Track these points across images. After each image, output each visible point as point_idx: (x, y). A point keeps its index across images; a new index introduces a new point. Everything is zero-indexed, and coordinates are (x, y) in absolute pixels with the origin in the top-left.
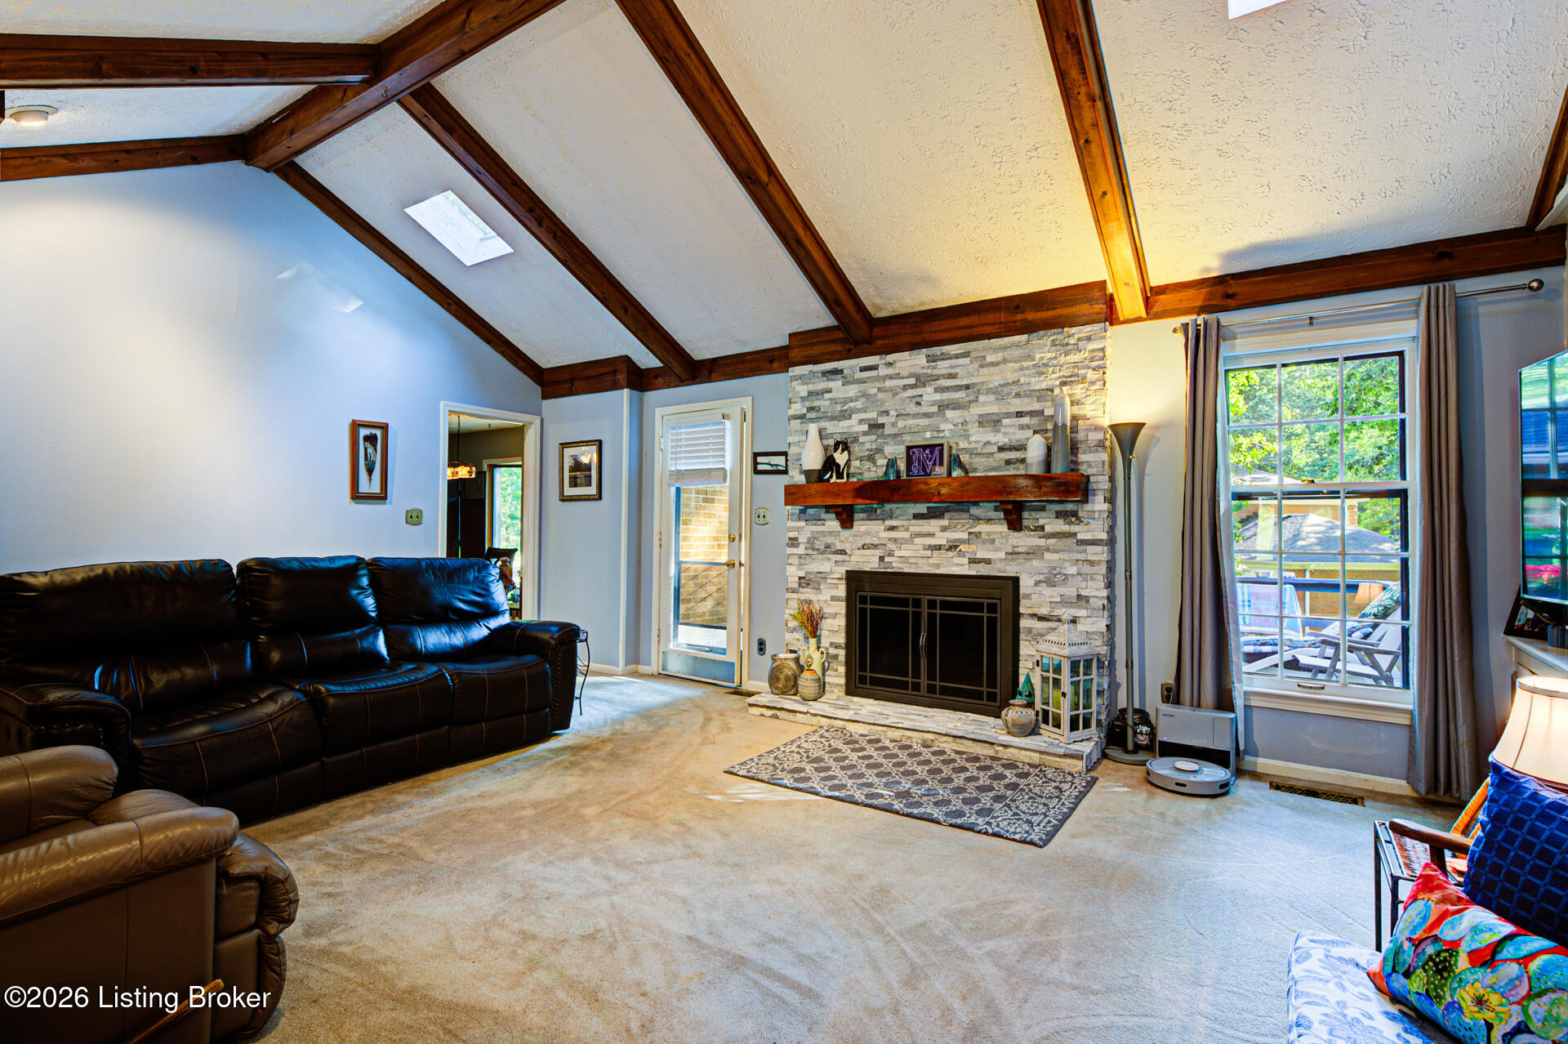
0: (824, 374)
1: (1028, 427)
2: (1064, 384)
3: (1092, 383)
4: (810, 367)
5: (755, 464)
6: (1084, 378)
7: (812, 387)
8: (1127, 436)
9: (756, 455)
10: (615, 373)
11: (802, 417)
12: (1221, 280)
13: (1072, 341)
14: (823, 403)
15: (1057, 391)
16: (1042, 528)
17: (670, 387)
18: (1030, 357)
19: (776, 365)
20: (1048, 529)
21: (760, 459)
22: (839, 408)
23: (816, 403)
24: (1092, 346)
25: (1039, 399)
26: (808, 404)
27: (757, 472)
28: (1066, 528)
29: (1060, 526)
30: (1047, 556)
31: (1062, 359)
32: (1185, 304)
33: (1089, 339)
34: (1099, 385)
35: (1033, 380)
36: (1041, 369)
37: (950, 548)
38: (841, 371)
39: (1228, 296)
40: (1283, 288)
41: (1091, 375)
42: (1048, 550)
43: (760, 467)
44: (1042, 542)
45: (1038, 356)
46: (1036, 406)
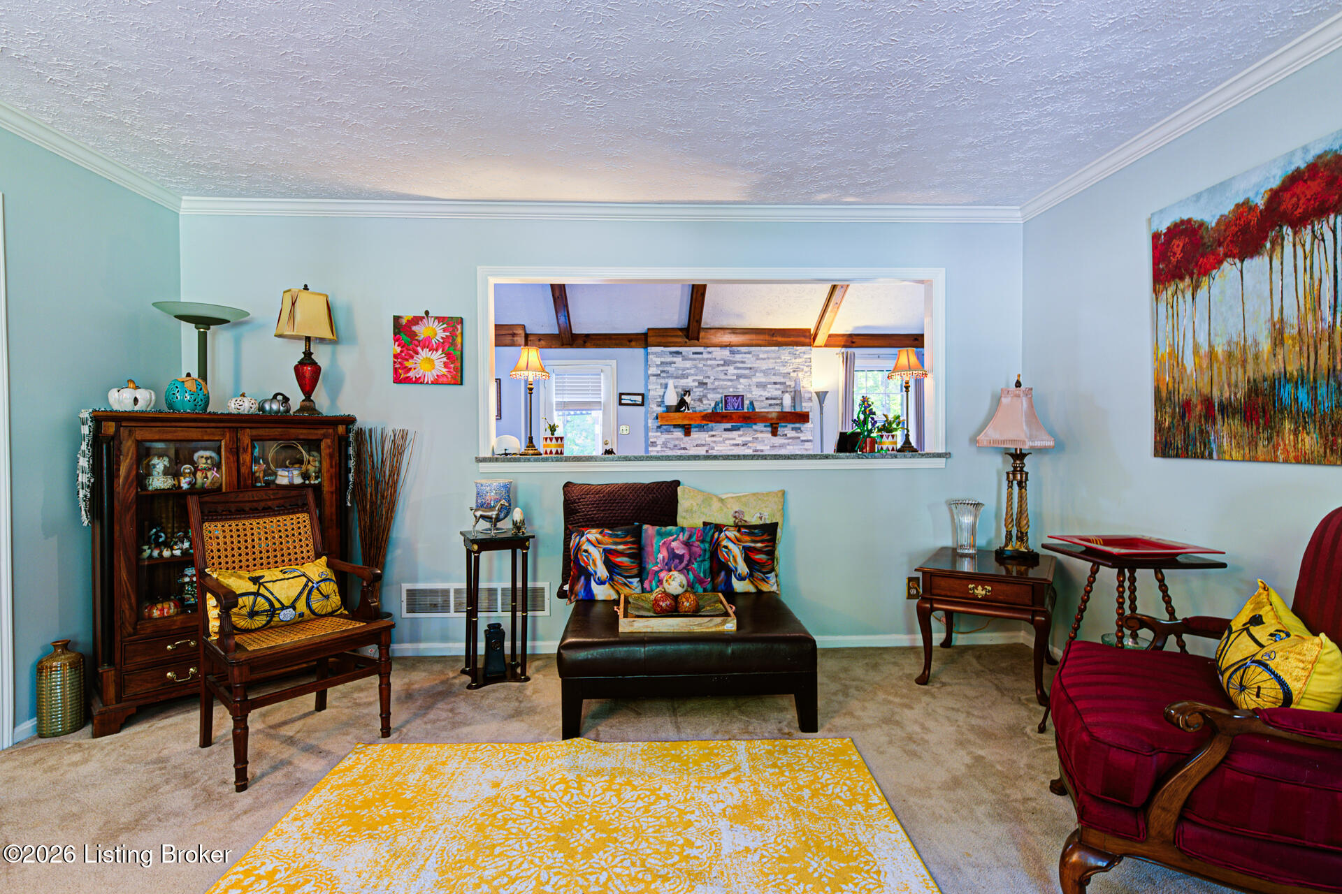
0: (671, 353)
1: (779, 389)
2: (794, 371)
3: (806, 372)
4: (662, 348)
5: (620, 399)
6: (803, 370)
7: (663, 360)
8: (822, 396)
9: (621, 394)
10: (514, 335)
11: (658, 375)
12: (850, 335)
13: (798, 353)
14: (671, 369)
15: (792, 374)
16: (786, 435)
17: (551, 348)
18: (779, 358)
19: (633, 343)
20: (788, 435)
21: (623, 397)
22: (680, 372)
23: (666, 369)
24: (806, 356)
25: (784, 377)
26: (661, 369)
27: (621, 404)
28: (797, 435)
29: (793, 434)
30: (788, 447)
31: (793, 361)
32: (838, 343)
33: (804, 353)
34: (808, 374)
35: (781, 368)
36: (784, 364)
37: (743, 445)
38: (681, 353)
39: (853, 342)
40: (870, 342)
41: (806, 369)
42: (789, 445)
43: (623, 402)
44: (786, 441)
45: (783, 358)
46: (782, 380)
